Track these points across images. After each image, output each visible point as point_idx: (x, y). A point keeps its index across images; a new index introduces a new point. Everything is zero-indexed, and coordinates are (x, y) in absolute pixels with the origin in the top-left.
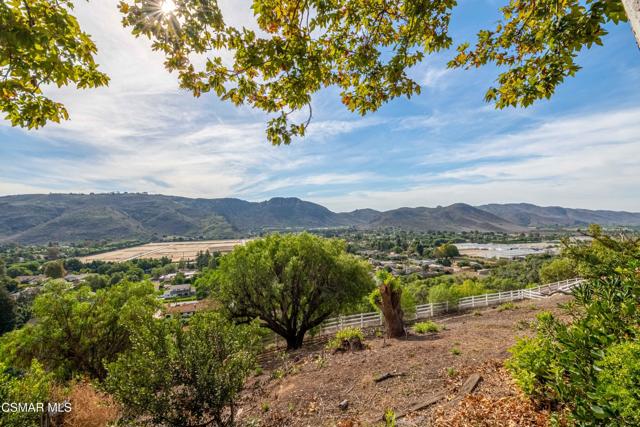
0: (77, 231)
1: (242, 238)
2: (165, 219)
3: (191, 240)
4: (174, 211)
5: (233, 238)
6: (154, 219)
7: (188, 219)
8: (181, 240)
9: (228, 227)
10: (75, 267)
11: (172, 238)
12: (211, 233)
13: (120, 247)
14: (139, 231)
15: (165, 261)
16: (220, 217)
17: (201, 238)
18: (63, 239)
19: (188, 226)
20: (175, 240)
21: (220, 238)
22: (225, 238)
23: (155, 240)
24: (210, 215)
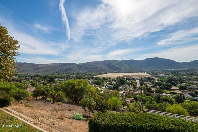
0: (96, 70)
1: (134, 72)
2: (113, 67)
3: (119, 73)
4: (115, 64)
5: (131, 73)
6: (110, 67)
7: (119, 67)
8: (116, 72)
9: (130, 69)
10: (93, 78)
11: (114, 72)
12: (125, 71)
13: (103, 74)
14: (107, 70)
15: (110, 78)
16: (128, 66)
17: (122, 72)
18: (93, 71)
19: (118, 69)
20: (115, 73)
21: (127, 72)
22: (129, 72)
23: (110, 72)
24: (125, 65)
